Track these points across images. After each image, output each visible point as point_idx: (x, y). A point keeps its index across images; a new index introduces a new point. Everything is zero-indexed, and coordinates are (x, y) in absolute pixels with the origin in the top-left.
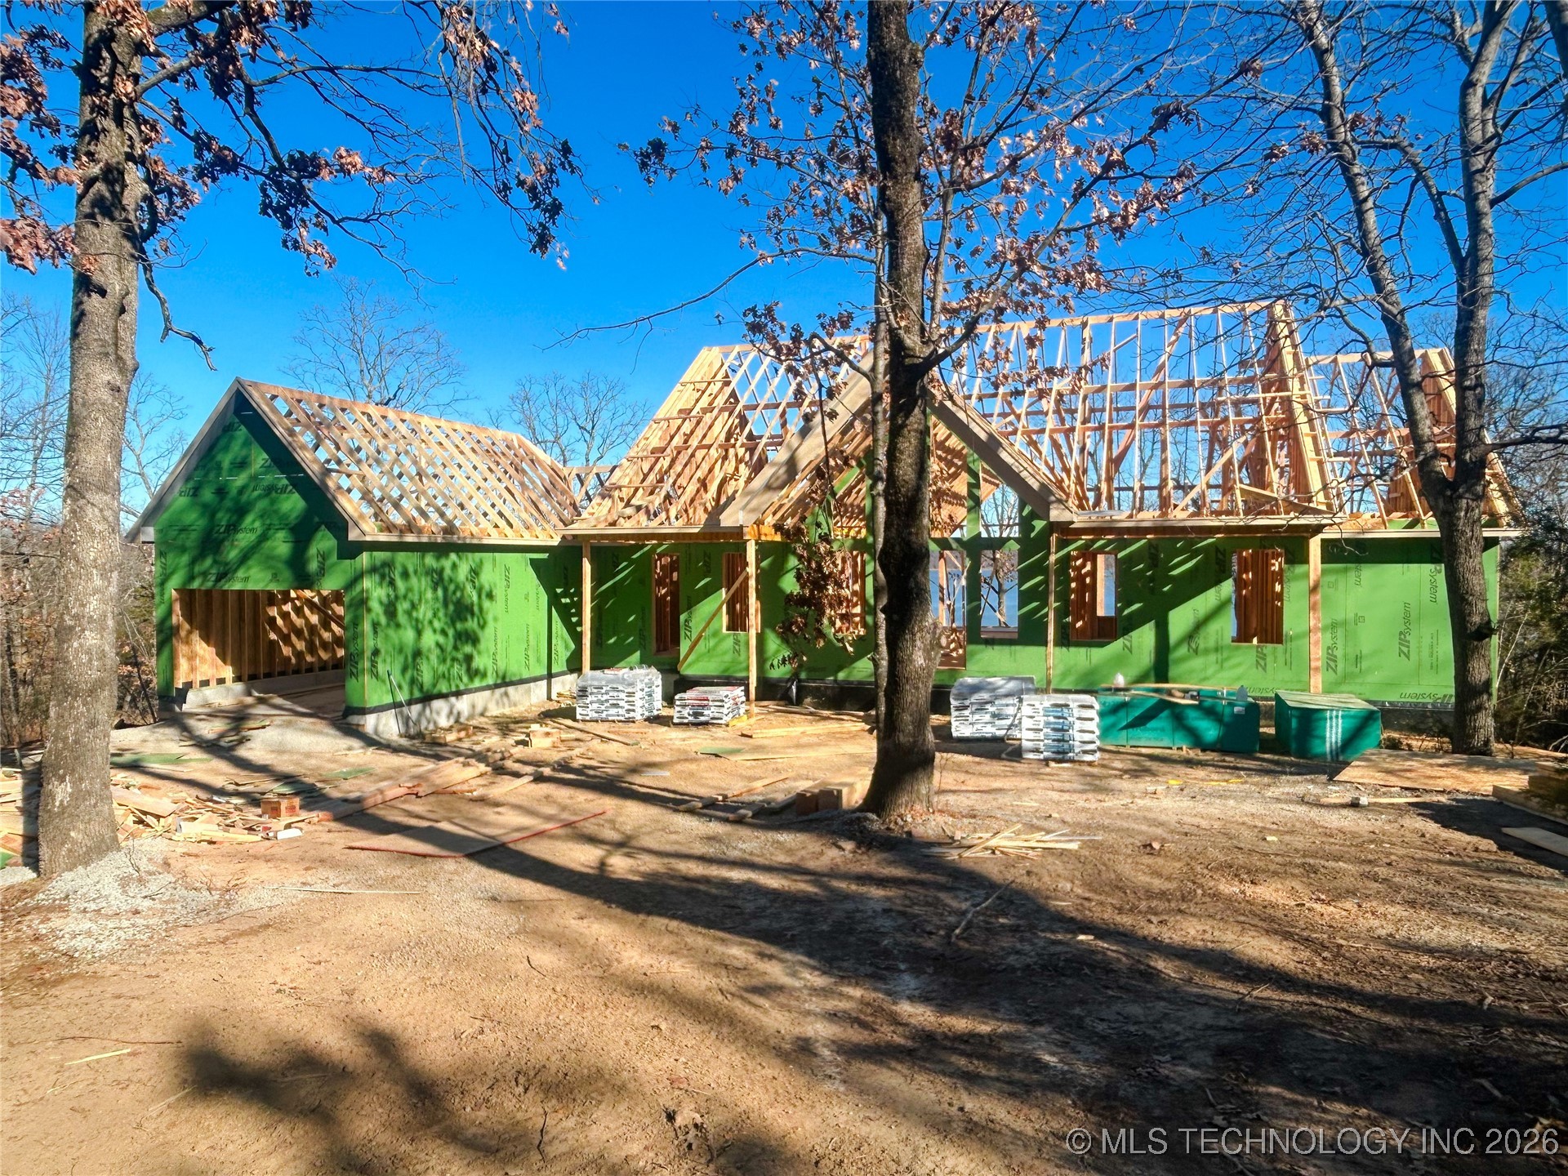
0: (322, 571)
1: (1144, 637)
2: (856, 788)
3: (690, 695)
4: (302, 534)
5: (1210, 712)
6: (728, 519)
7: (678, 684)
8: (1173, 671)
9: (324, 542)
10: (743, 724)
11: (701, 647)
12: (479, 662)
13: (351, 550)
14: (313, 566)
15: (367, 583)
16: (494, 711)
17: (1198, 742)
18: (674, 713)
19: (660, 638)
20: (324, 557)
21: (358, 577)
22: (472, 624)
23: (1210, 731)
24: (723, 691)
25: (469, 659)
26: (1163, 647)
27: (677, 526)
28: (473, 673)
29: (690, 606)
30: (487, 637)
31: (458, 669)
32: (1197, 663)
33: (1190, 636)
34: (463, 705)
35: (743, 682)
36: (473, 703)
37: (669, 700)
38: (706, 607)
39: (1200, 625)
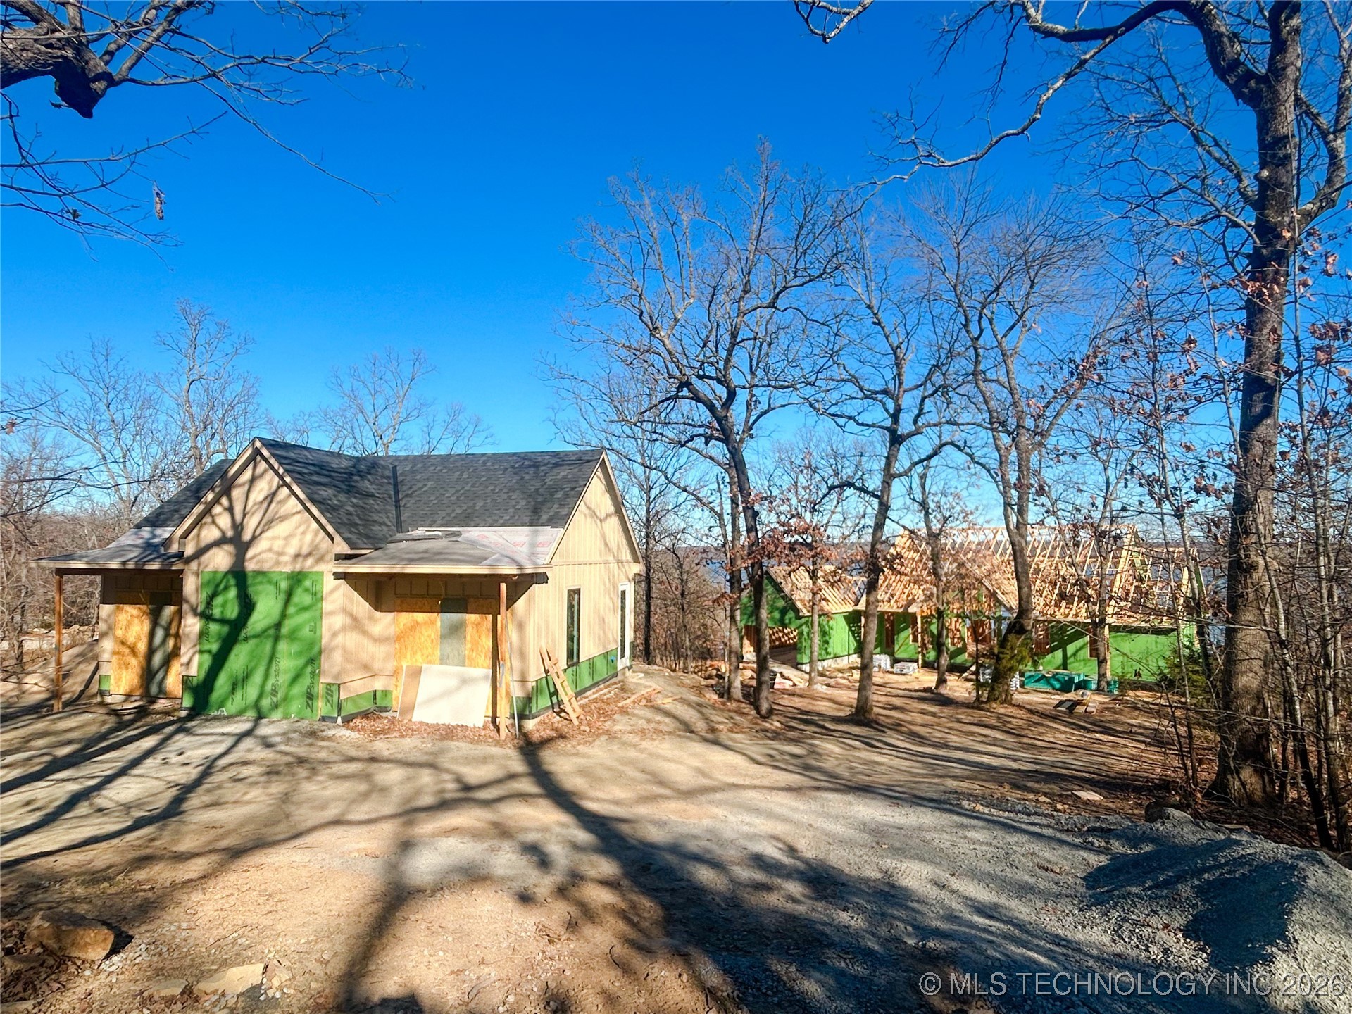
0: (790, 623)
1: (1059, 653)
2: (933, 685)
3: (899, 665)
4: (783, 612)
5: (1057, 680)
6: (912, 609)
7: (895, 661)
8: (1069, 667)
9: (791, 614)
10: (917, 675)
11: (902, 648)
12: (829, 650)
13: (799, 618)
14: (787, 621)
15: (804, 627)
16: (833, 666)
17: (1054, 688)
18: (894, 670)
19: (887, 642)
20: (790, 619)
21: (801, 625)
22: (827, 638)
23: (1058, 686)
24: (910, 664)
25: (826, 649)
26: (1065, 657)
27: (894, 609)
28: (828, 653)
29: (899, 633)
30: (831, 642)
31: (824, 652)
32: (1076, 664)
33: (1075, 654)
34: (825, 663)
35: (917, 661)
36: (828, 664)
37: (892, 667)
38: (903, 635)
39: (1077, 651)
